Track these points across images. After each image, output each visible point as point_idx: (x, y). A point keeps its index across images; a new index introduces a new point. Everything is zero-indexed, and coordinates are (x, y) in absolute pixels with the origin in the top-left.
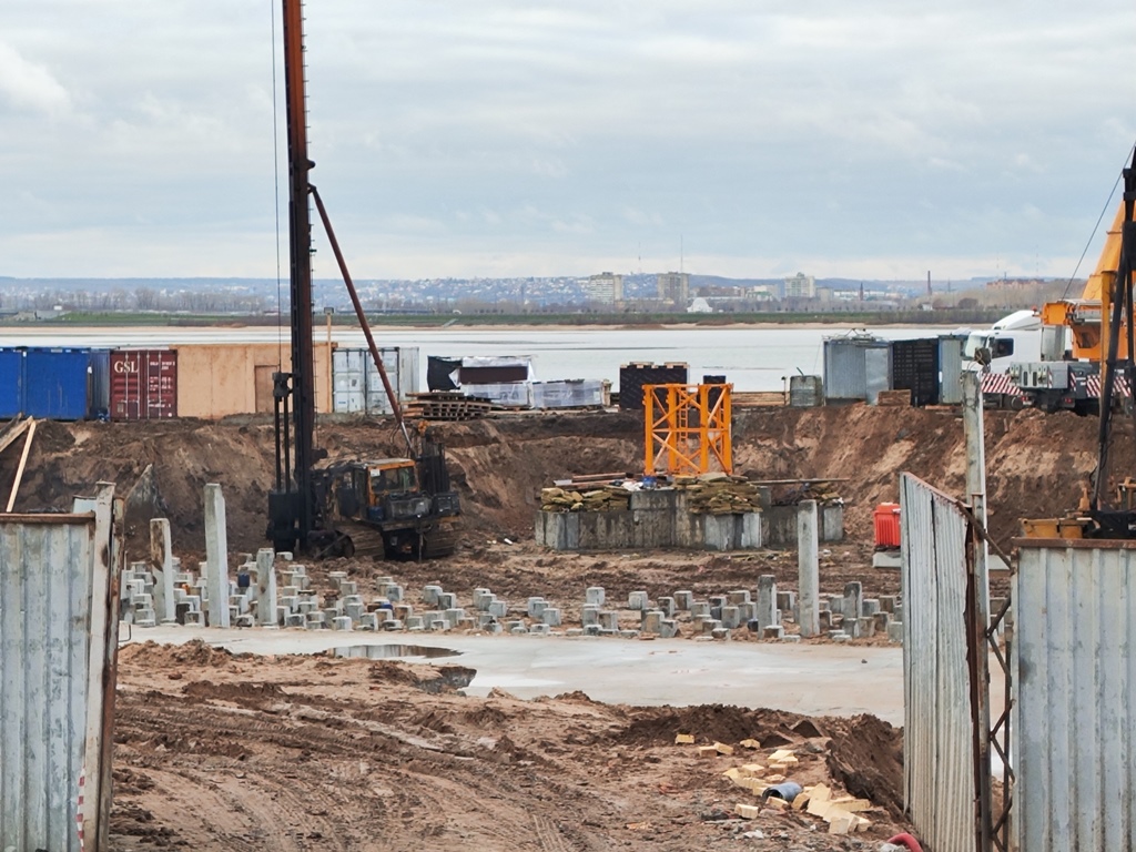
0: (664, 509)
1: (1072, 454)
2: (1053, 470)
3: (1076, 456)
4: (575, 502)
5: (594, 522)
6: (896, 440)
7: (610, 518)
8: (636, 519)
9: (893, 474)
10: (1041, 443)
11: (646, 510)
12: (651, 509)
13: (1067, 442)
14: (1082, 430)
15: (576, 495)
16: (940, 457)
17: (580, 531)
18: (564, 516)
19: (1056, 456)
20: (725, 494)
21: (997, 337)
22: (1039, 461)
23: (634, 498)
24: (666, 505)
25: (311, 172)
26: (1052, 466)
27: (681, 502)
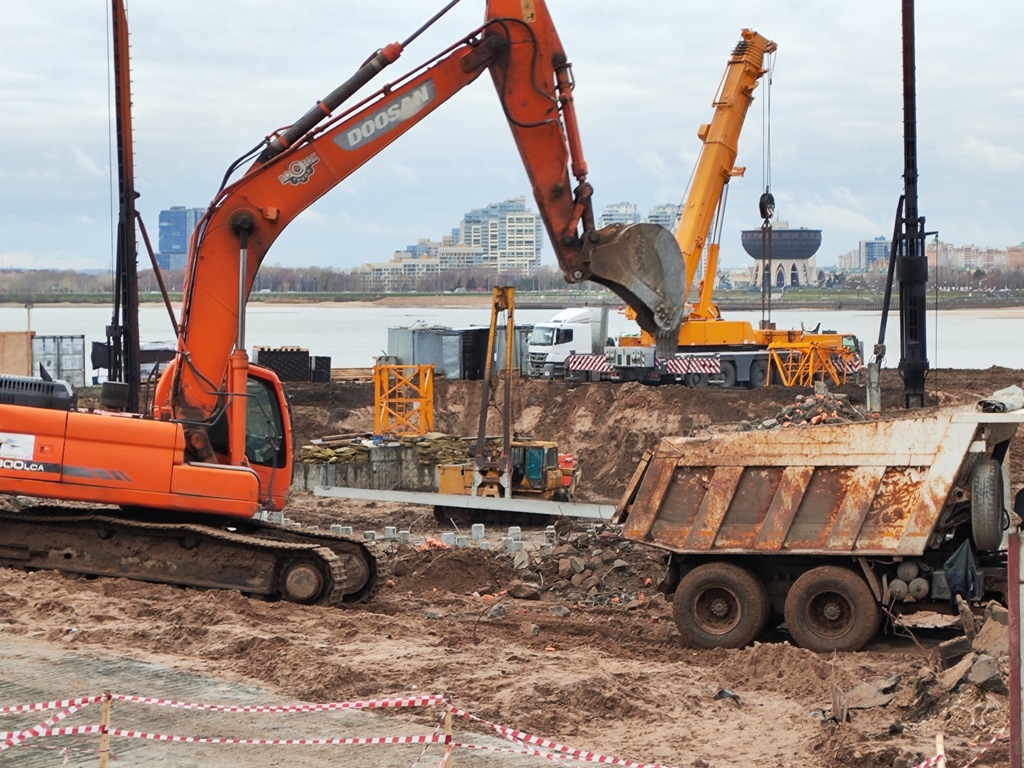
0: (393, 461)
1: (690, 416)
2: (679, 428)
3: (695, 417)
4: (330, 456)
5: (346, 472)
6: (527, 406)
7: (357, 468)
8: (374, 469)
9: (533, 432)
10: (664, 408)
11: (381, 462)
12: (384, 461)
13: (684, 407)
14: (694, 398)
15: (329, 452)
16: (565, 419)
17: (336, 478)
18: (326, 468)
19: (679, 417)
20: (447, 448)
21: (562, 328)
22: (666, 421)
23: (373, 452)
24: (395, 457)
25: (137, 201)
26: (677, 425)
27: (408, 456)
